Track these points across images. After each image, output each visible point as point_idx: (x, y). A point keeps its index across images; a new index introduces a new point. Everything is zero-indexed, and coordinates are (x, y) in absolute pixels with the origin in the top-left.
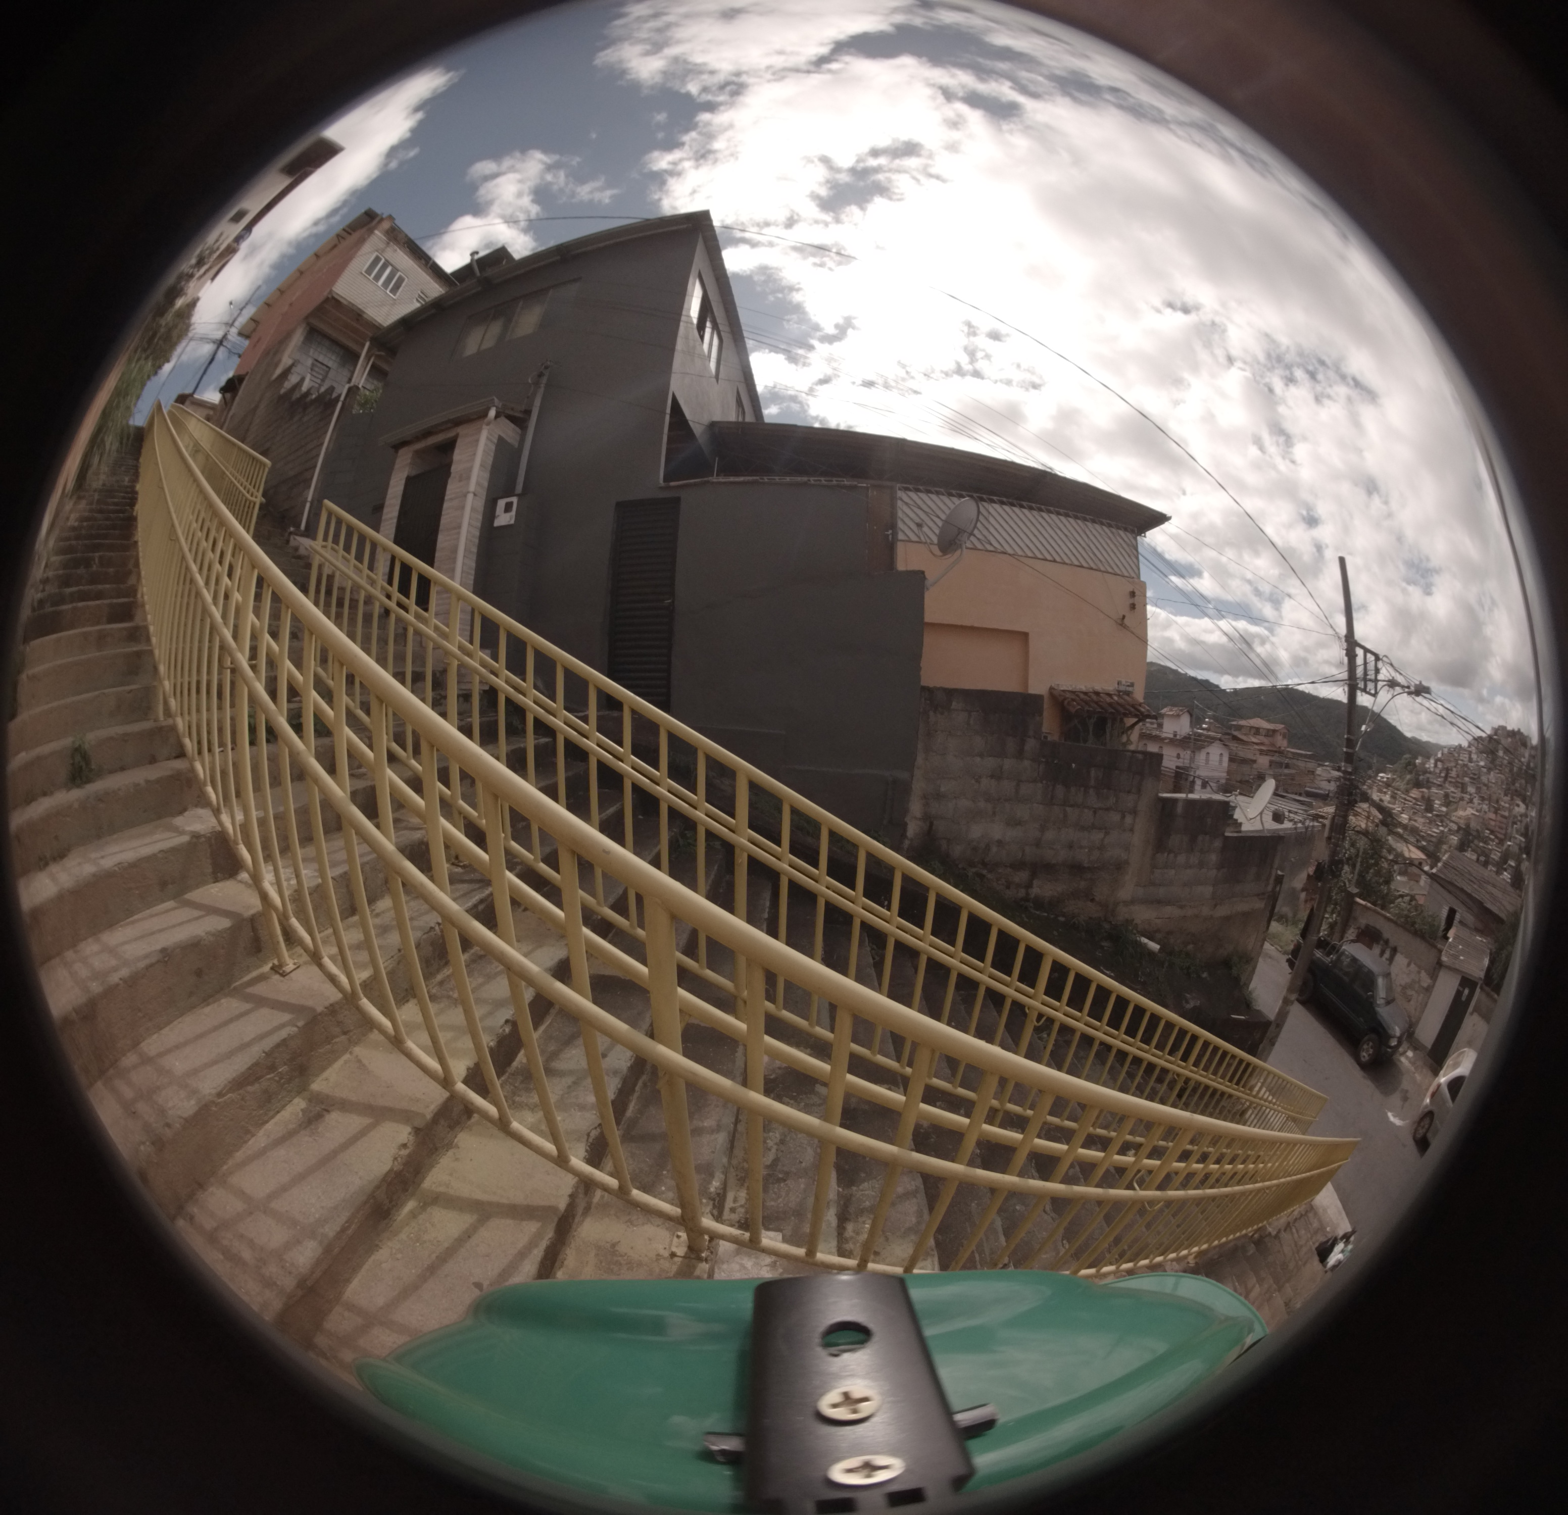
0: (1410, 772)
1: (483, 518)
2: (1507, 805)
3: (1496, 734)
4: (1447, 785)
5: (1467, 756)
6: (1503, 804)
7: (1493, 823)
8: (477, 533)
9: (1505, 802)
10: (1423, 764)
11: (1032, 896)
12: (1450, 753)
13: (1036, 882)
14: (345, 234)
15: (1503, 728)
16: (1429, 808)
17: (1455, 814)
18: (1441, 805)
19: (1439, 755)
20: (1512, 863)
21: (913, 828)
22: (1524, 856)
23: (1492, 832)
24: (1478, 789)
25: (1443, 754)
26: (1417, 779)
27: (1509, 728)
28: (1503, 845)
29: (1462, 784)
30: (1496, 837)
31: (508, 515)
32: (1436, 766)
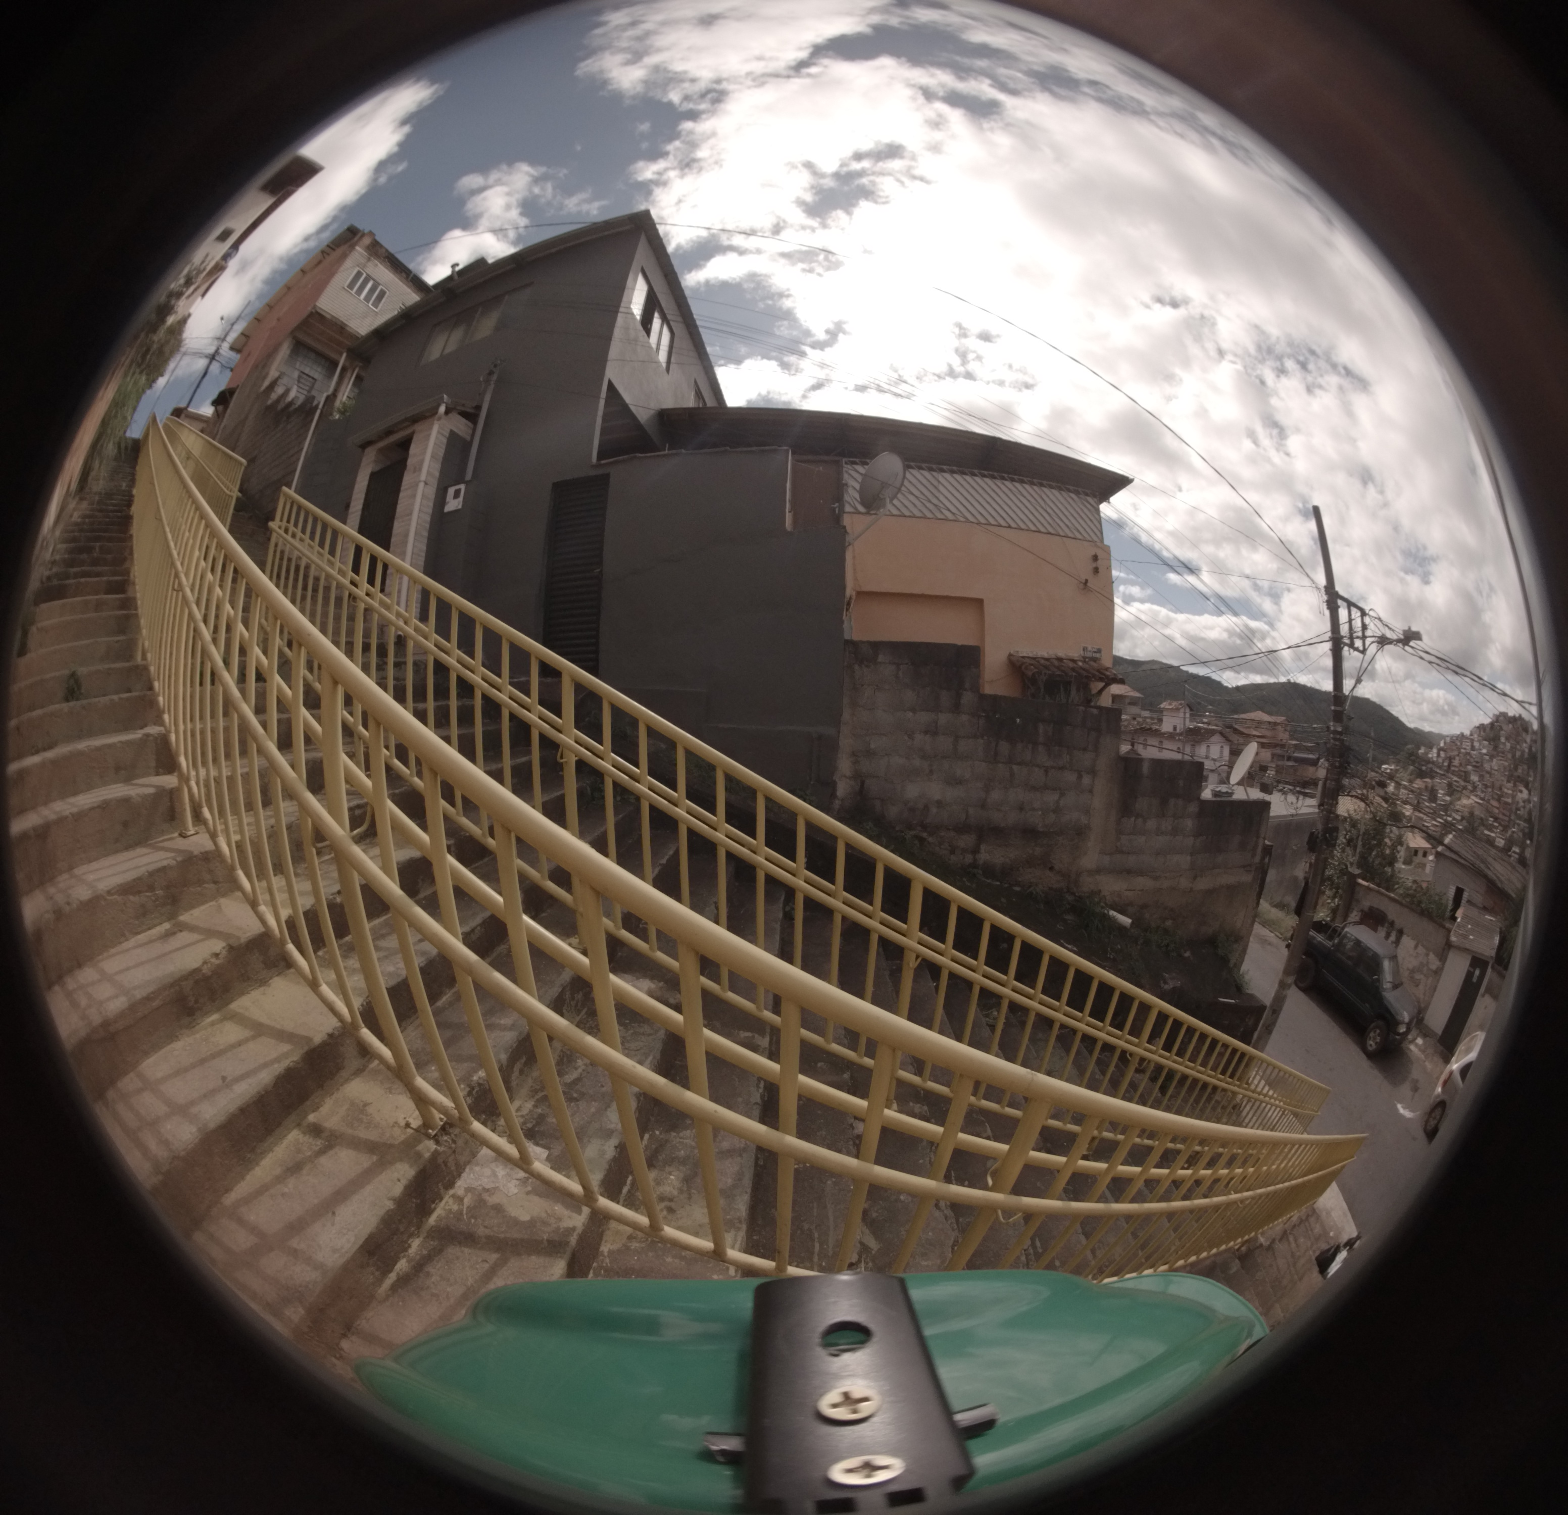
0: (1413, 764)
1: (434, 505)
2: (1510, 792)
3: (1497, 721)
4: (1450, 775)
5: (1469, 744)
6: (1506, 790)
7: (1496, 811)
8: (428, 519)
9: (1508, 789)
10: (1426, 753)
11: (981, 862)
12: (1453, 742)
13: (983, 847)
14: (329, 250)
15: (1504, 715)
16: (1433, 797)
17: (1459, 803)
18: (1444, 795)
19: (1442, 745)
20: (1517, 850)
21: (843, 788)
22: (1528, 842)
23: (1496, 819)
24: (1481, 777)
25: (1445, 743)
26: (1420, 770)
27: (1511, 714)
28: (1507, 832)
29: (1465, 772)
30: (1500, 824)
31: (457, 501)
32: (1439, 755)
